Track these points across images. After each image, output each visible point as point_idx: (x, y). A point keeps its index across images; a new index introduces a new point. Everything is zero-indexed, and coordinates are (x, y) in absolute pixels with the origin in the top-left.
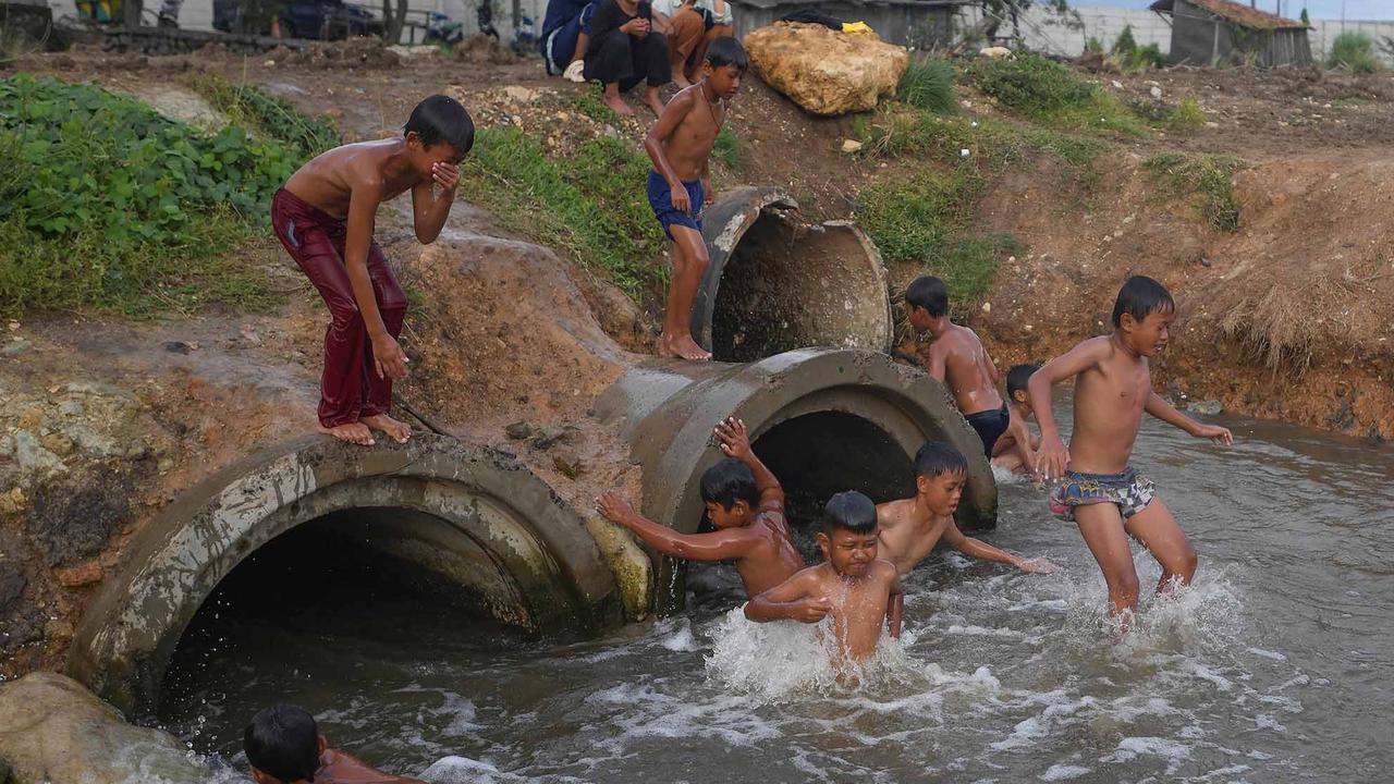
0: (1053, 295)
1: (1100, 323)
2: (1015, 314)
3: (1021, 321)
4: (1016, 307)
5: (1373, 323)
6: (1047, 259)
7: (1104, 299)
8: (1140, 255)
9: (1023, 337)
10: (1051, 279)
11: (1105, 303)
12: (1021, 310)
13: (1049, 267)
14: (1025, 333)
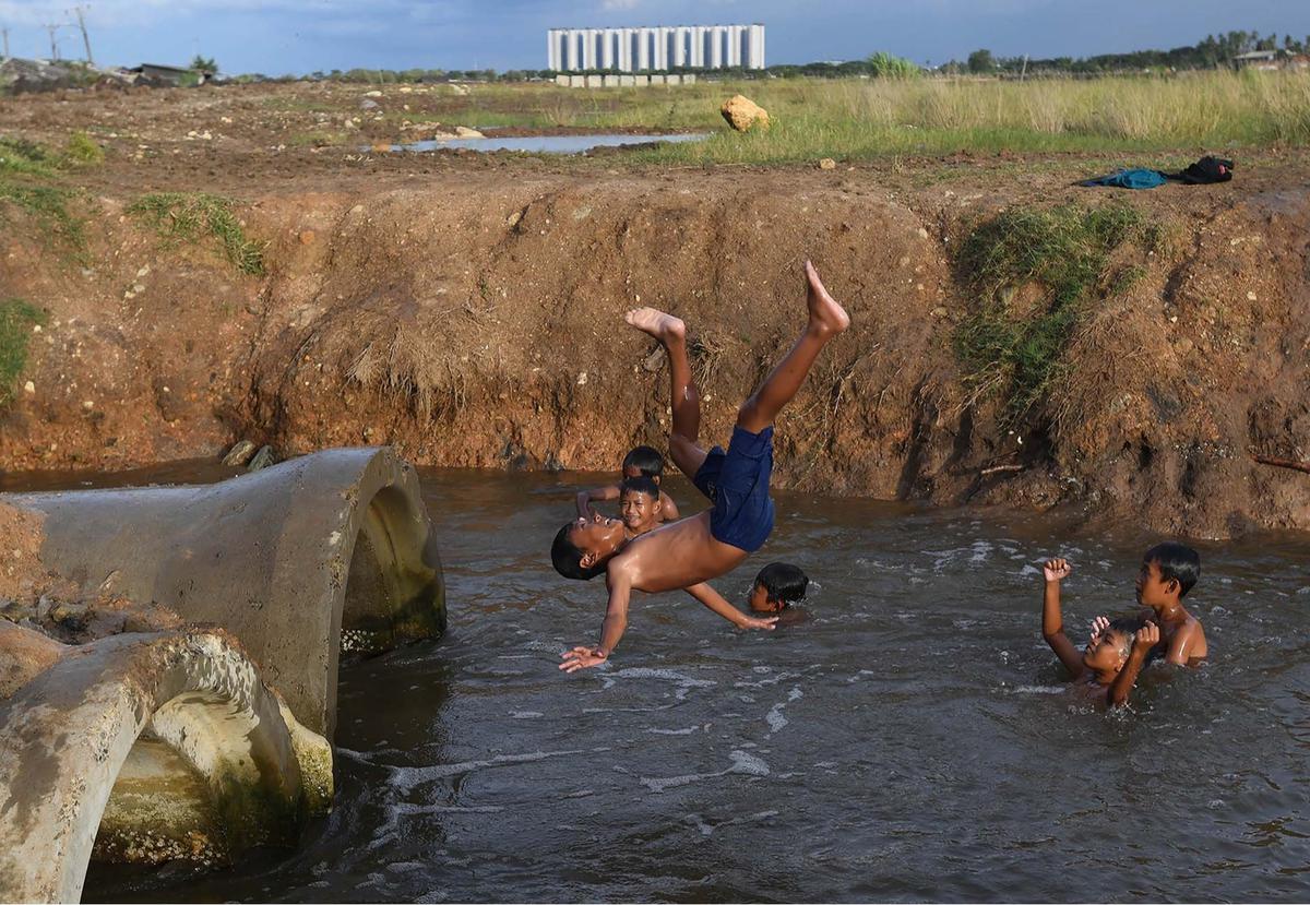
0: (105, 364)
1: (166, 389)
2: (68, 390)
3: (77, 396)
4: (67, 382)
5: (517, 354)
6: (78, 324)
7: (161, 362)
8: (178, 309)
9: (83, 416)
10: (94, 346)
11: (163, 366)
12: (75, 385)
13: (87, 333)
14: (85, 411)
